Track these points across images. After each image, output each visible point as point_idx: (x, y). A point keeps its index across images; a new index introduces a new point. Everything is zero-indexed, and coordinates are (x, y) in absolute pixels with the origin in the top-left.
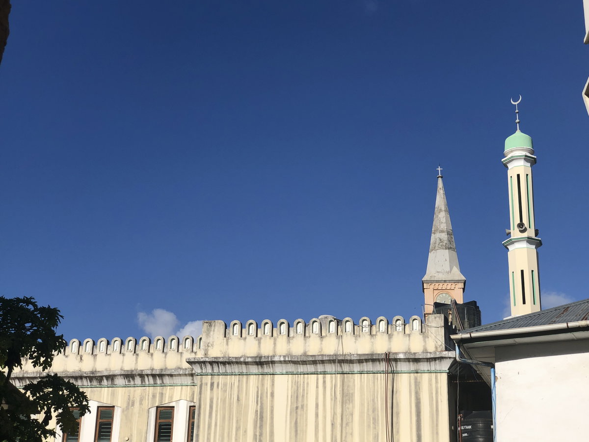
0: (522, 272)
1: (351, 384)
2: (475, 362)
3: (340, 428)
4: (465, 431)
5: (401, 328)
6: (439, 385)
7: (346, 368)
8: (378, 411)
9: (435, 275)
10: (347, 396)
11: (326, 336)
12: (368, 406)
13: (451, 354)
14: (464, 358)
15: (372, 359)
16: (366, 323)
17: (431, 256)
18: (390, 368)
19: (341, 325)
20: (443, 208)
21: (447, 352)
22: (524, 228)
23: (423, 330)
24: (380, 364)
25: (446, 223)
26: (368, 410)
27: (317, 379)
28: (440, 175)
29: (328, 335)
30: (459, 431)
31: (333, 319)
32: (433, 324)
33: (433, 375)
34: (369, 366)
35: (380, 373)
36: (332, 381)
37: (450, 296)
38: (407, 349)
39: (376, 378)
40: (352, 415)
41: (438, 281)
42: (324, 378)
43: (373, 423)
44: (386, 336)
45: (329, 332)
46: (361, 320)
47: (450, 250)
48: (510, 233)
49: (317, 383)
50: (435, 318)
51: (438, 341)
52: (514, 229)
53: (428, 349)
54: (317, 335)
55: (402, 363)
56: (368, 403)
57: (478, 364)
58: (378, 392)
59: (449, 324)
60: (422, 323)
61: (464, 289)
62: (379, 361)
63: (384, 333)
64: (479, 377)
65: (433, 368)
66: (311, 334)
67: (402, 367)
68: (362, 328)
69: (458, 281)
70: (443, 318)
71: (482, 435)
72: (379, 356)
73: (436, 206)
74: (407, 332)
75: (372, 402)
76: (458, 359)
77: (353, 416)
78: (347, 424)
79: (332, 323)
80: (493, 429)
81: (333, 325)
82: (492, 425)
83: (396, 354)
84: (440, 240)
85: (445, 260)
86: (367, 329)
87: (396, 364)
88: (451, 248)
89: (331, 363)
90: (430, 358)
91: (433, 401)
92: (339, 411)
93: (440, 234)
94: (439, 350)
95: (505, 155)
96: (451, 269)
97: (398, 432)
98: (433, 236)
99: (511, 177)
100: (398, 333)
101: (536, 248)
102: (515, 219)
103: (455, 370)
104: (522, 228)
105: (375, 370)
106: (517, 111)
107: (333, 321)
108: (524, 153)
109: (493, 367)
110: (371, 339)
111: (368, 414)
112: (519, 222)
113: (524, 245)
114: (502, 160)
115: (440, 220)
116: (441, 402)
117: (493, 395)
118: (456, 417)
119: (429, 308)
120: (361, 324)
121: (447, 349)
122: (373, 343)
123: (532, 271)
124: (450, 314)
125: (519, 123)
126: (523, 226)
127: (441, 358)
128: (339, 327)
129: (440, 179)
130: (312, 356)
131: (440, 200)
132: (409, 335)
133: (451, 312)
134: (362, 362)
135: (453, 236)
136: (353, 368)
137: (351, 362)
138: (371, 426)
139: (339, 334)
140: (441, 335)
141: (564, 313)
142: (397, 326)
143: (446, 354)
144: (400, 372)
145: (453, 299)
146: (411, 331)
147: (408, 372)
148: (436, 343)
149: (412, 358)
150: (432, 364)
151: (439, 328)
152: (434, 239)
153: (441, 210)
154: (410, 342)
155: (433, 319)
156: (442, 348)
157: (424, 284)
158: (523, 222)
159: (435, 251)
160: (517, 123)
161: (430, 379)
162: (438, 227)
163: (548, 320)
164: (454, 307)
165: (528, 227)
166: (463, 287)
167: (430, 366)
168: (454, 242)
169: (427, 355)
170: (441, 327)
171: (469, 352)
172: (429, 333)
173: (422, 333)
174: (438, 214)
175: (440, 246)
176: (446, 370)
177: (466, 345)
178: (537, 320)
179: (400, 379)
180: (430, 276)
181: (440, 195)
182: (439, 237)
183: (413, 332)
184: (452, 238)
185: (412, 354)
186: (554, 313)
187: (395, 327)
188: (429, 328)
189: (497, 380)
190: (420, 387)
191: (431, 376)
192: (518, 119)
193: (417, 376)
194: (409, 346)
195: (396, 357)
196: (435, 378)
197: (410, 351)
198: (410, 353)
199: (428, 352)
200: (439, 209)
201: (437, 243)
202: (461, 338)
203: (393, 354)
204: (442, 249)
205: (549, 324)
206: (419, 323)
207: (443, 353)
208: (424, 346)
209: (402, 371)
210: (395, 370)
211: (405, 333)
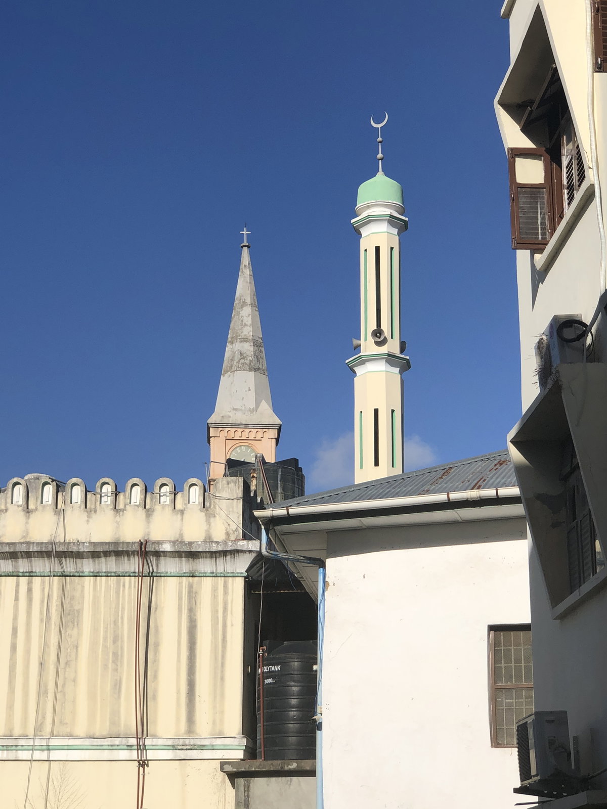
0: (376, 411)
1: (77, 594)
2: (292, 556)
3: (55, 669)
4: (270, 674)
5: (168, 498)
6: (229, 598)
7: (69, 566)
8: (122, 641)
9: (230, 414)
10: (69, 614)
11: (36, 509)
12: (106, 632)
13: (253, 545)
14: (275, 550)
15: (116, 551)
16: (108, 489)
17: (224, 381)
18: (146, 567)
19: (64, 491)
20: (249, 301)
21: (245, 542)
22: (382, 338)
23: (207, 504)
24: (129, 560)
25: (253, 325)
26: (105, 639)
27: (18, 585)
28: (245, 243)
29: (40, 508)
30: (259, 675)
31: (50, 481)
32: (225, 494)
33: (221, 581)
34: (109, 564)
35: (130, 576)
36: (44, 588)
37: (253, 451)
38: (178, 536)
39: (122, 584)
40: (77, 647)
41: (235, 426)
42: (30, 583)
43: (113, 662)
44: (141, 513)
45: (42, 503)
46: (99, 484)
47: (258, 373)
48: (360, 346)
49: (17, 592)
50: (228, 483)
51: (232, 524)
52: (366, 340)
53: (213, 536)
54: (21, 508)
55: (168, 559)
56: (106, 628)
57: (298, 560)
58: (123, 608)
59: (252, 494)
60: (205, 491)
61: (277, 440)
62: (129, 556)
63: (138, 506)
64: (298, 583)
65: (220, 569)
66: (9, 505)
67: (168, 565)
68: (101, 497)
69: (268, 427)
70: (241, 484)
71: (298, 681)
72: (128, 547)
73: (237, 295)
74: (179, 505)
75: (112, 626)
76: (264, 552)
77: (79, 649)
78: (67, 663)
79: (46, 487)
80: (316, 671)
81: (49, 490)
82: (316, 664)
83: (158, 543)
84: (241, 354)
85: (248, 389)
86: (109, 498)
87: (158, 560)
88: (259, 369)
89: (43, 557)
90: (216, 552)
91: (218, 624)
92: (54, 640)
93: (242, 344)
94: (233, 537)
95: (358, 213)
96: (258, 405)
97: (155, 677)
98: (229, 347)
99: (366, 250)
100: (163, 507)
101: (401, 372)
102: (368, 323)
103: (258, 572)
104: (379, 338)
105: (121, 570)
106: (380, 139)
107: (49, 484)
108: (388, 211)
109: (323, 565)
110: (115, 517)
111: (105, 647)
112: (376, 328)
113: (381, 367)
114: (353, 221)
115: (242, 321)
116: (232, 625)
117: (320, 613)
118: (256, 650)
119: (217, 470)
120: (99, 490)
121: (245, 537)
122: (117, 523)
123: (393, 411)
124: (253, 477)
125: (382, 159)
126: (380, 334)
127: (236, 552)
128: (60, 494)
129: (245, 250)
130: (9, 544)
131: (244, 287)
132: (182, 512)
133: (255, 475)
134: (99, 557)
135: (263, 349)
136: (82, 566)
137: (79, 555)
138: (110, 666)
139: (59, 507)
140: (237, 513)
141: (444, 477)
142: (162, 496)
143: (244, 544)
144: (163, 575)
145: (259, 455)
146: (186, 504)
147: (178, 575)
148: (228, 527)
149: (186, 552)
150: (219, 562)
151: (235, 501)
152: (230, 353)
153: (244, 304)
154: (182, 524)
155: (225, 486)
156: (237, 536)
157: (211, 428)
158: (382, 327)
159: (231, 372)
160: (379, 160)
161: (214, 587)
162: (239, 332)
163: (416, 487)
164: (260, 468)
165: (389, 337)
166: (277, 437)
167: (216, 564)
168: (265, 359)
169: (211, 546)
170: (238, 499)
171: (283, 540)
172: (215, 508)
173: (204, 509)
174: (239, 310)
175: (240, 365)
176: (242, 573)
177: (278, 528)
178: (400, 487)
179: (162, 586)
180: (222, 416)
181: (245, 277)
182: (240, 349)
183: (189, 506)
184: (261, 352)
185: (186, 544)
186: (427, 477)
187: (158, 497)
188: (217, 501)
189: (329, 588)
190: (196, 601)
191: (217, 583)
192: (381, 153)
193: (193, 582)
194: (181, 530)
195: (157, 549)
196: (222, 585)
197: (182, 539)
198: (183, 542)
199: (213, 542)
200: (241, 301)
201: (236, 359)
202: (271, 515)
203: (153, 543)
204: (244, 370)
205: (418, 495)
206: (200, 491)
207: (239, 543)
208: (208, 531)
209: (167, 573)
210: (155, 570)
211: (175, 509)
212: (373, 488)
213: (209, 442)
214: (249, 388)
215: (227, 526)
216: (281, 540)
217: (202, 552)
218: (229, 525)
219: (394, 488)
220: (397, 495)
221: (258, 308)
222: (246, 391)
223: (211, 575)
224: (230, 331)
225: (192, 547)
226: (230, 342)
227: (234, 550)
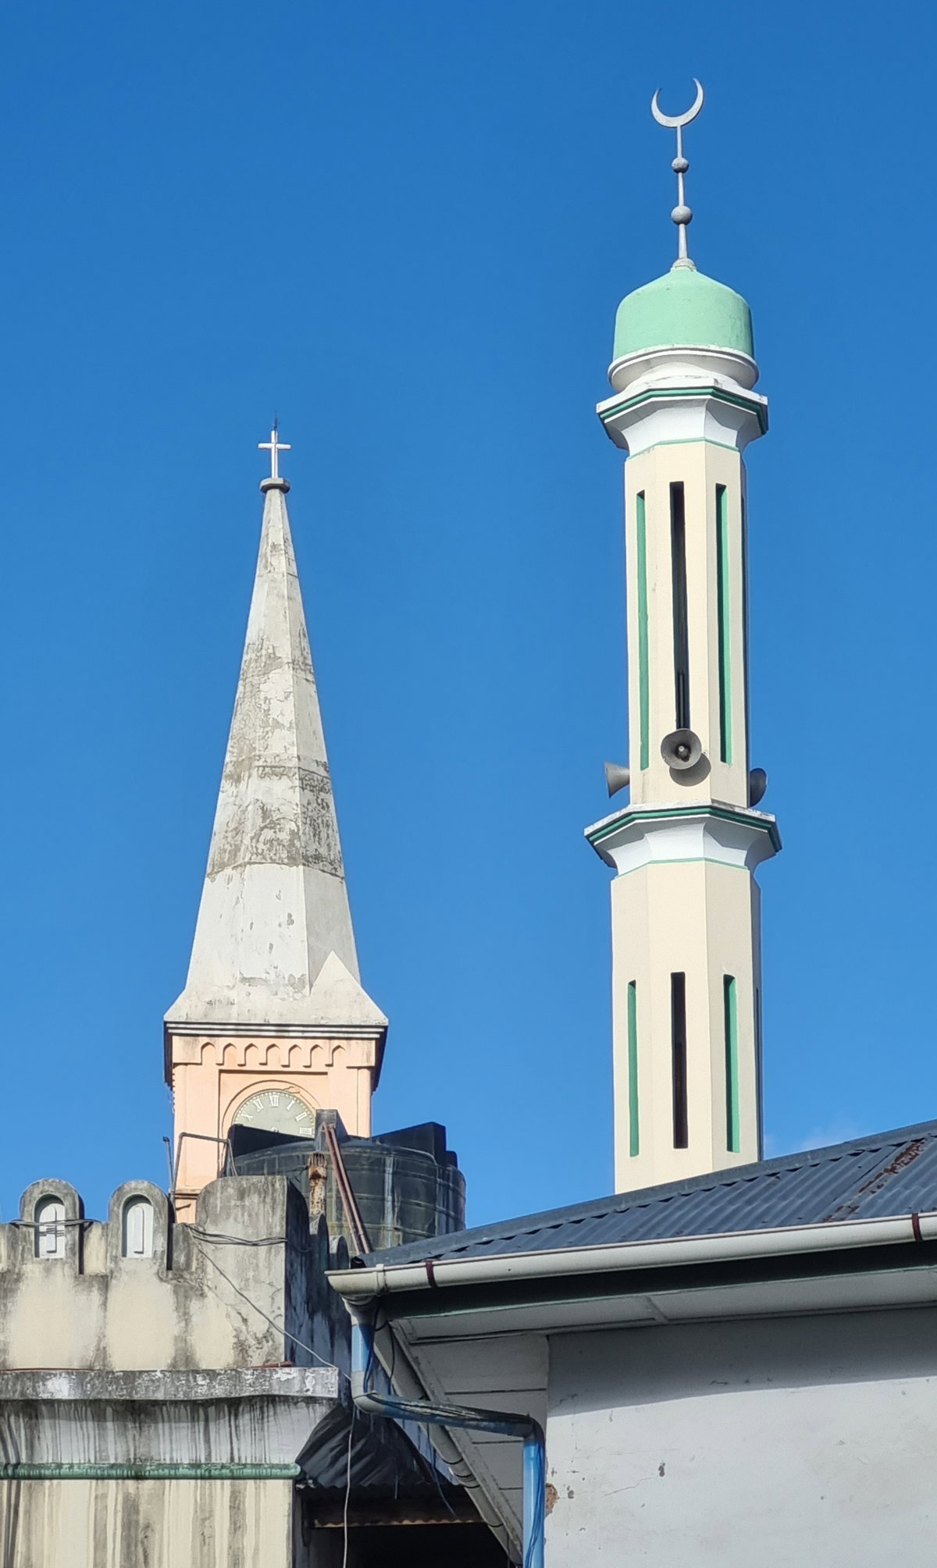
0: (678, 981)
5: (62, 1240)
6: (248, 1542)
9: (233, 995)
13: (322, 1382)
14: (388, 1388)
17: (215, 893)
20: (285, 651)
21: (294, 1372)
22: (693, 760)
23: (180, 1258)
25: (298, 725)
28: (275, 478)
32: (232, 1228)
33: (222, 1490)
37: (306, 1104)
38: (91, 1354)
41: (245, 1029)
47: (315, 871)
48: (627, 783)
50: (242, 1194)
51: (253, 1317)
52: (644, 764)
53: (197, 1356)
55: (63, 1424)
57: (460, 1423)
59: (314, 1229)
60: (171, 1219)
61: (376, 1072)
64: (458, 1497)
65: (221, 1455)
67: (64, 1443)
69: (347, 1032)
70: (281, 1197)
73: (251, 635)
74: (95, 1262)
76: (359, 1397)
83: (36, 1375)
84: (265, 813)
85: (284, 919)
87: (32, 1430)
88: (318, 858)
90: (207, 1403)
93: (266, 782)
94: (256, 1359)
95: (618, 381)
96: (315, 967)
98: (227, 793)
99: (641, 495)
100: (49, 1267)
101: (751, 863)
102: (651, 714)
103: (333, 1463)
104: (686, 758)
106: (680, 161)
108: (707, 377)
109: (532, 1431)
112: (675, 730)
113: (692, 843)
114: (602, 406)
115: (267, 712)
119: (199, 1158)
121: (293, 1358)
123: (728, 980)
124: (316, 1176)
125: (687, 221)
126: (688, 747)
127: (267, 1402)
129: (275, 499)
131: (273, 610)
132: (104, 1281)
133: (321, 1171)
135: (330, 799)
140: (271, 1284)
141: (901, 1170)
142: (44, 1234)
143: (289, 1379)
144: (48, 1472)
145: (325, 1116)
146: (115, 1259)
147: (92, 1472)
148: (244, 1328)
149: (116, 1402)
150: (218, 1432)
151: (263, 1250)
152: (232, 809)
153: (273, 659)
154: (105, 1317)
155: (233, 1203)
156: (269, 1354)
157: (175, 1038)
158: (694, 727)
159: (235, 868)
160: (678, 223)
161: (202, 1511)
162: (256, 745)
163: (818, 1199)
164: (331, 1153)
165: (714, 757)
166: (373, 1063)
167: (207, 1441)
168: (336, 828)
169: (193, 1384)
170: (270, 1242)
171: (416, 1359)
172: (203, 1271)
173: (170, 1275)
174: (255, 681)
175: (261, 846)
176: (286, 1467)
177: (402, 1324)
178: (766, 1200)
179: (46, 1510)
180: (208, 1000)
181: (273, 580)
182: (260, 798)
183: (124, 1264)
184: (325, 806)
185: (118, 1378)
186: (847, 1169)
187: (33, 1237)
188: (208, 1248)
189: (555, 1505)
190: (150, 1551)
191: (211, 1496)
192: (685, 204)
193: (137, 1495)
194: (101, 1337)
195: (30, 1394)
196: (227, 1504)
197: (104, 1365)
198: (108, 1373)
199: (197, 1372)
200: (264, 652)
201: (249, 831)
202: (382, 1284)
203: (17, 1377)
204: (273, 861)
205: (824, 1221)
206: (156, 1219)
207: (275, 1376)
208: (182, 1340)
209: (59, 1466)
210: (24, 1459)
211: (81, 1271)
212: (687, 1202)
213: (169, 1080)
214: (290, 916)
215: (239, 1323)
216: (410, 1359)
217: (164, 1403)
218: (245, 1321)
219: (749, 1202)
220: (759, 1222)
221: (315, 674)
222: (280, 925)
223: (192, 1472)
224: (230, 743)
225: (133, 1388)
226: (230, 777)
227: (261, 1397)
